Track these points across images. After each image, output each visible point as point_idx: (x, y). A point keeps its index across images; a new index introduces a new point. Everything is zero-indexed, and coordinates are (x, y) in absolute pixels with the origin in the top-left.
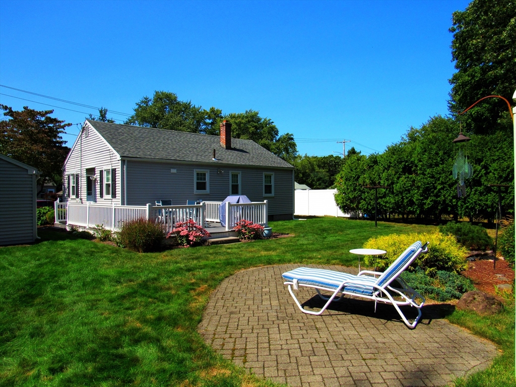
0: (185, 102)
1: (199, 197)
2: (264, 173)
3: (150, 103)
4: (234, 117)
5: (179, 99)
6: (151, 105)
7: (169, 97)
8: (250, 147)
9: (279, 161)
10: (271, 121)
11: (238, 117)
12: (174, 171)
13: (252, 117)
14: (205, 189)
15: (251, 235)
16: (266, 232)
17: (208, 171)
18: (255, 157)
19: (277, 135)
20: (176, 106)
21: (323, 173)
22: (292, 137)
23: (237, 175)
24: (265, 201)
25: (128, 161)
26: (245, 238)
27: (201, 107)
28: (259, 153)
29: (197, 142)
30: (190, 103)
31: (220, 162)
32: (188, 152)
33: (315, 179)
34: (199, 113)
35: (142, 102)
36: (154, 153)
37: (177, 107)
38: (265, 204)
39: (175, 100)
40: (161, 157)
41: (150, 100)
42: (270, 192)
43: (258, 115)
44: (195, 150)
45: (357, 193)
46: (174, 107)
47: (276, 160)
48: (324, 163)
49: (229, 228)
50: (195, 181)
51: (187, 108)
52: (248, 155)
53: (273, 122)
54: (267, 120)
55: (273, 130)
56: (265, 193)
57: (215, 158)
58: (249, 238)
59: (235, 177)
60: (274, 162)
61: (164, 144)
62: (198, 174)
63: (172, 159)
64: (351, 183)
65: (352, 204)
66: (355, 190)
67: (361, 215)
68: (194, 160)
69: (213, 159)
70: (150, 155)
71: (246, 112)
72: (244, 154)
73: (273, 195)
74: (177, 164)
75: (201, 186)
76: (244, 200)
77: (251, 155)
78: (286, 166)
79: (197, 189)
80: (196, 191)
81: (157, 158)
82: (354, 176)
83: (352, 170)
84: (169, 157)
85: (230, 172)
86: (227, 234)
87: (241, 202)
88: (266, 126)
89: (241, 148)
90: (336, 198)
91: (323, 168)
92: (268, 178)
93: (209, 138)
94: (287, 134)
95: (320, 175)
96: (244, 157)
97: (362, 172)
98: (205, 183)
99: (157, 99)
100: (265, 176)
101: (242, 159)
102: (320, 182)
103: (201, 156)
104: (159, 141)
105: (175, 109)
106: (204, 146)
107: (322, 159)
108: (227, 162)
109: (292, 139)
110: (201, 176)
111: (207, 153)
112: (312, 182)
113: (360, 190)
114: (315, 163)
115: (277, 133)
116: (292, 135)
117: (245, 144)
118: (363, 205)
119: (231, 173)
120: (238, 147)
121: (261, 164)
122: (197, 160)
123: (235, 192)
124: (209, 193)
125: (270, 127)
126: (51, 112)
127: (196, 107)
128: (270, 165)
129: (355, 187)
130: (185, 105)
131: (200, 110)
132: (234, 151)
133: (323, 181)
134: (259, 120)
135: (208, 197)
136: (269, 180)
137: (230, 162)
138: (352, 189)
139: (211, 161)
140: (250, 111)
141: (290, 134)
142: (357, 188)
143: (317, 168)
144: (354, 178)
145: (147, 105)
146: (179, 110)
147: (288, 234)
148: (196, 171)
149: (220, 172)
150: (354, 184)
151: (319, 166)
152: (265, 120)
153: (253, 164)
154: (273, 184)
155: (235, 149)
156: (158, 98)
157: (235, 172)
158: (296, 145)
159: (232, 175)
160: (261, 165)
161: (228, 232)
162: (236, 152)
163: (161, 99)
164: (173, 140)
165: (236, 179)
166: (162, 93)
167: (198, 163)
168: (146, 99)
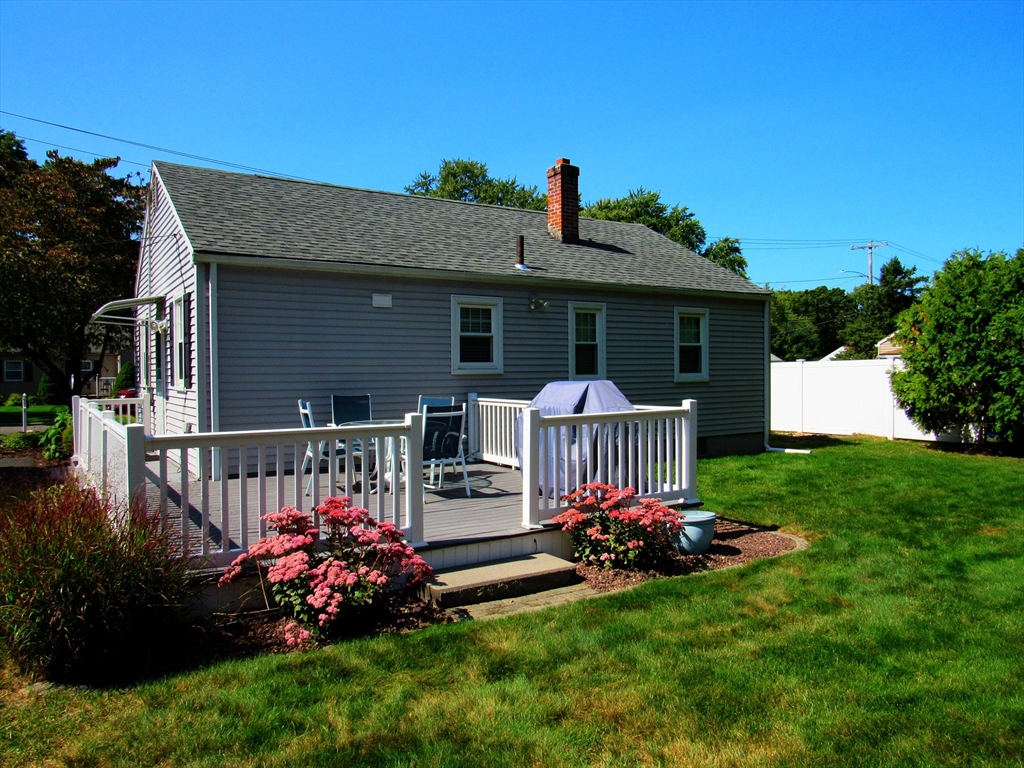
0: (504, 180)
1: (468, 383)
2: (678, 311)
3: (434, 187)
4: (606, 207)
5: (490, 175)
6: (435, 189)
7: (470, 171)
8: (636, 240)
9: (721, 276)
10: (688, 212)
11: (615, 207)
12: (382, 301)
13: (646, 204)
14: (488, 358)
15: (626, 552)
16: (692, 532)
17: (500, 301)
18: (650, 264)
19: (702, 242)
20: (485, 187)
21: (806, 324)
22: (737, 245)
23: (594, 316)
24: (686, 404)
25: (220, 267)
26: (601, 564)
27: (536, 187)
28: (663, 256)
29: (476, 223)
30: (513, 183)
31: (539, 273)
32: (441, 246)
33: (789, 338)
34: (533, 200)
35: (418, 185)
36: (322, 245)
37: (486, 191)
38: (684, 413)
39: (484, 177)
40: (338, 258)
41: (433, 180)
42: (697, 369)
43: (659, 201)
44: (464, 242)
45: (980, 370)
46: (480, 191)
47: (712, 274)
48: (806, 304)
49: (535, 514)
50: (456, 333)
51: (507, 192)
52: (629, 259)
53: (691, 215)
54: (680, 209)
55: (693, 232)
56: (682, 371)
57: (522, 262)
58: (616, 564)
59: (586, 321)
60: (708, 278)
61: (371, 224)
62: (465, 312)
63: (377, 262)
64: (957, 338)
65: (960, 405)
66: (972, 359)
67: (974, 435)
68: (451, 268)
69: (518, 266)
70: (304, 251)
71: (631, 196)
72: (616, 255)
73: (704, 375)
74: (393, 280)
75: (476, 349)
76: (604, 398)
77: (639, 259)
78: (746, 291)
79: (462, 360)
80: (457, 366)
81: (326, 258)
82: (971, 315)
83: (959, 298)
84: (368, 259)
85: (571, 305)
86: (528, 544)
87: (592, 409)
88: (677, 224)
89: (610, 242)
90: (898, 383)
91: (806, 313)
92: (691, 324)
93: (517, 216)
94: (726, 240)
95: (799, 330)
96: (616, 264)
97: (1000, 302)
98: (488, 341)
99: (447, 175)
100: (682, 319)
101: (610, 269)
102: (800, 344)
103: (481, 257)
104: (359, 216)
105: (482, 195)
106: (496, 233)
107: (801, 296)
108: (560, 276)
109: (737, 250)
110: (476, 318)
111: (500, 252)
112: (780, 345)
113: (991, 360)
114: (787, 304)
115: (702, 237)
116: (737, 241)
117: (621, 232)
118: (1003, 408)
119: (572, 308)
120: (600, 239)
121: (670, 282)
122: (462, 269)
123: (586, 367)
124: (500, 370)
125: (687, 225)
126: (113, 163)
127: (527, 188)
128: (695, 286)
129: (974, 350)
130: (504, 186)
131: (534, 196)
132: (586, 248)
133: (807, 342)
134: (662, 209)
135: (497, 383)
136: (694, 330)
137: (571, 276)
138: (963, 359)
139: (510, 272)
140: (641, 191)
141: (732, 238)
142: (981, 353)
143: (792, 317)
144: (968, 321)
145: (427, 190)
146: (490, 197)
147: (774, 528)
148: (457, 303)
149: (539, 306)
150: (970, 340)
151: (796, 311)
152: (675, 209)
153: (645, 283)
154: (704, 342)
155: (590, 244)
156: (449, 173)
157: (588, 306)
158: (745, 263)
159: (577, 315)
160: (668, 285)
161: (533, 532)
162: (593, 250)
163: (454, 176)
164: (405, 217)
165: (589, 327)
166: (457, 163)
167: (463, 277)
168: (425, 178)
